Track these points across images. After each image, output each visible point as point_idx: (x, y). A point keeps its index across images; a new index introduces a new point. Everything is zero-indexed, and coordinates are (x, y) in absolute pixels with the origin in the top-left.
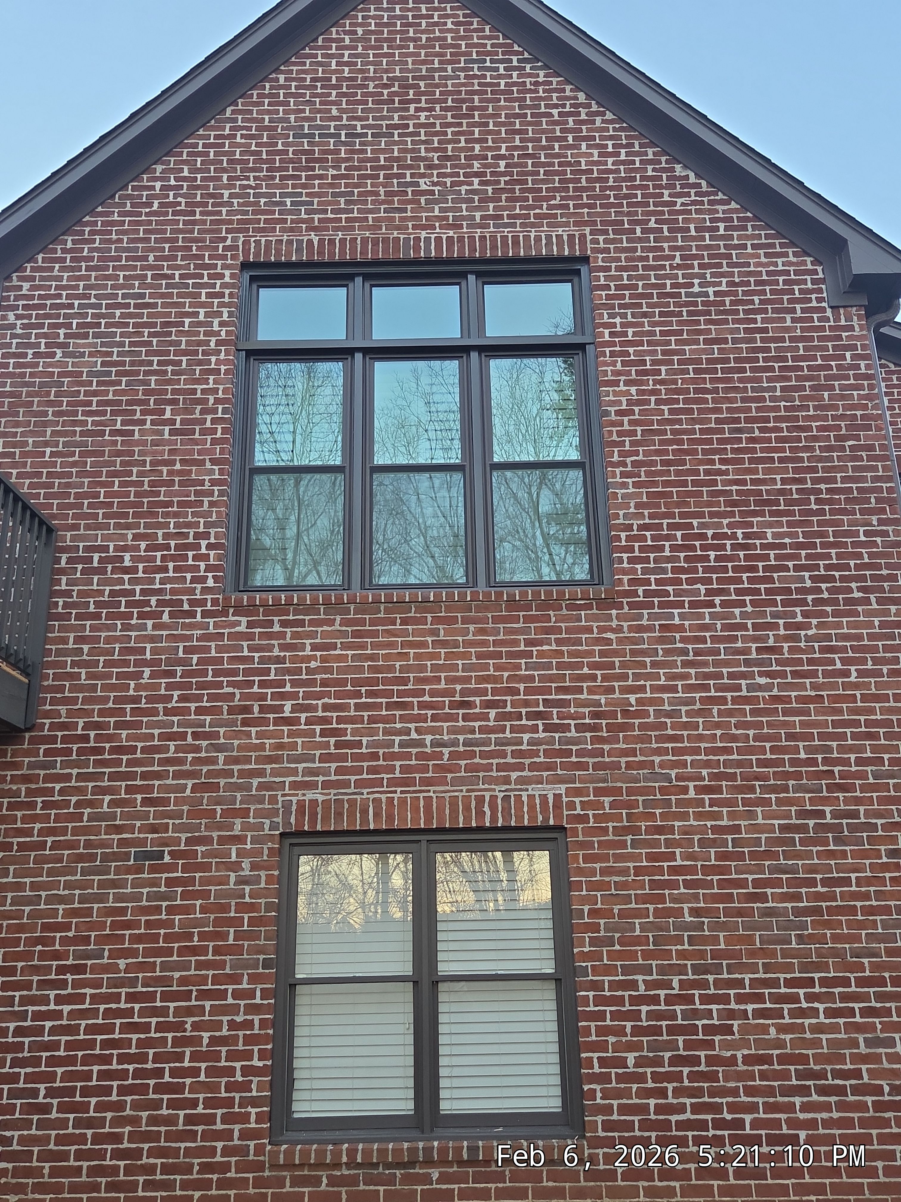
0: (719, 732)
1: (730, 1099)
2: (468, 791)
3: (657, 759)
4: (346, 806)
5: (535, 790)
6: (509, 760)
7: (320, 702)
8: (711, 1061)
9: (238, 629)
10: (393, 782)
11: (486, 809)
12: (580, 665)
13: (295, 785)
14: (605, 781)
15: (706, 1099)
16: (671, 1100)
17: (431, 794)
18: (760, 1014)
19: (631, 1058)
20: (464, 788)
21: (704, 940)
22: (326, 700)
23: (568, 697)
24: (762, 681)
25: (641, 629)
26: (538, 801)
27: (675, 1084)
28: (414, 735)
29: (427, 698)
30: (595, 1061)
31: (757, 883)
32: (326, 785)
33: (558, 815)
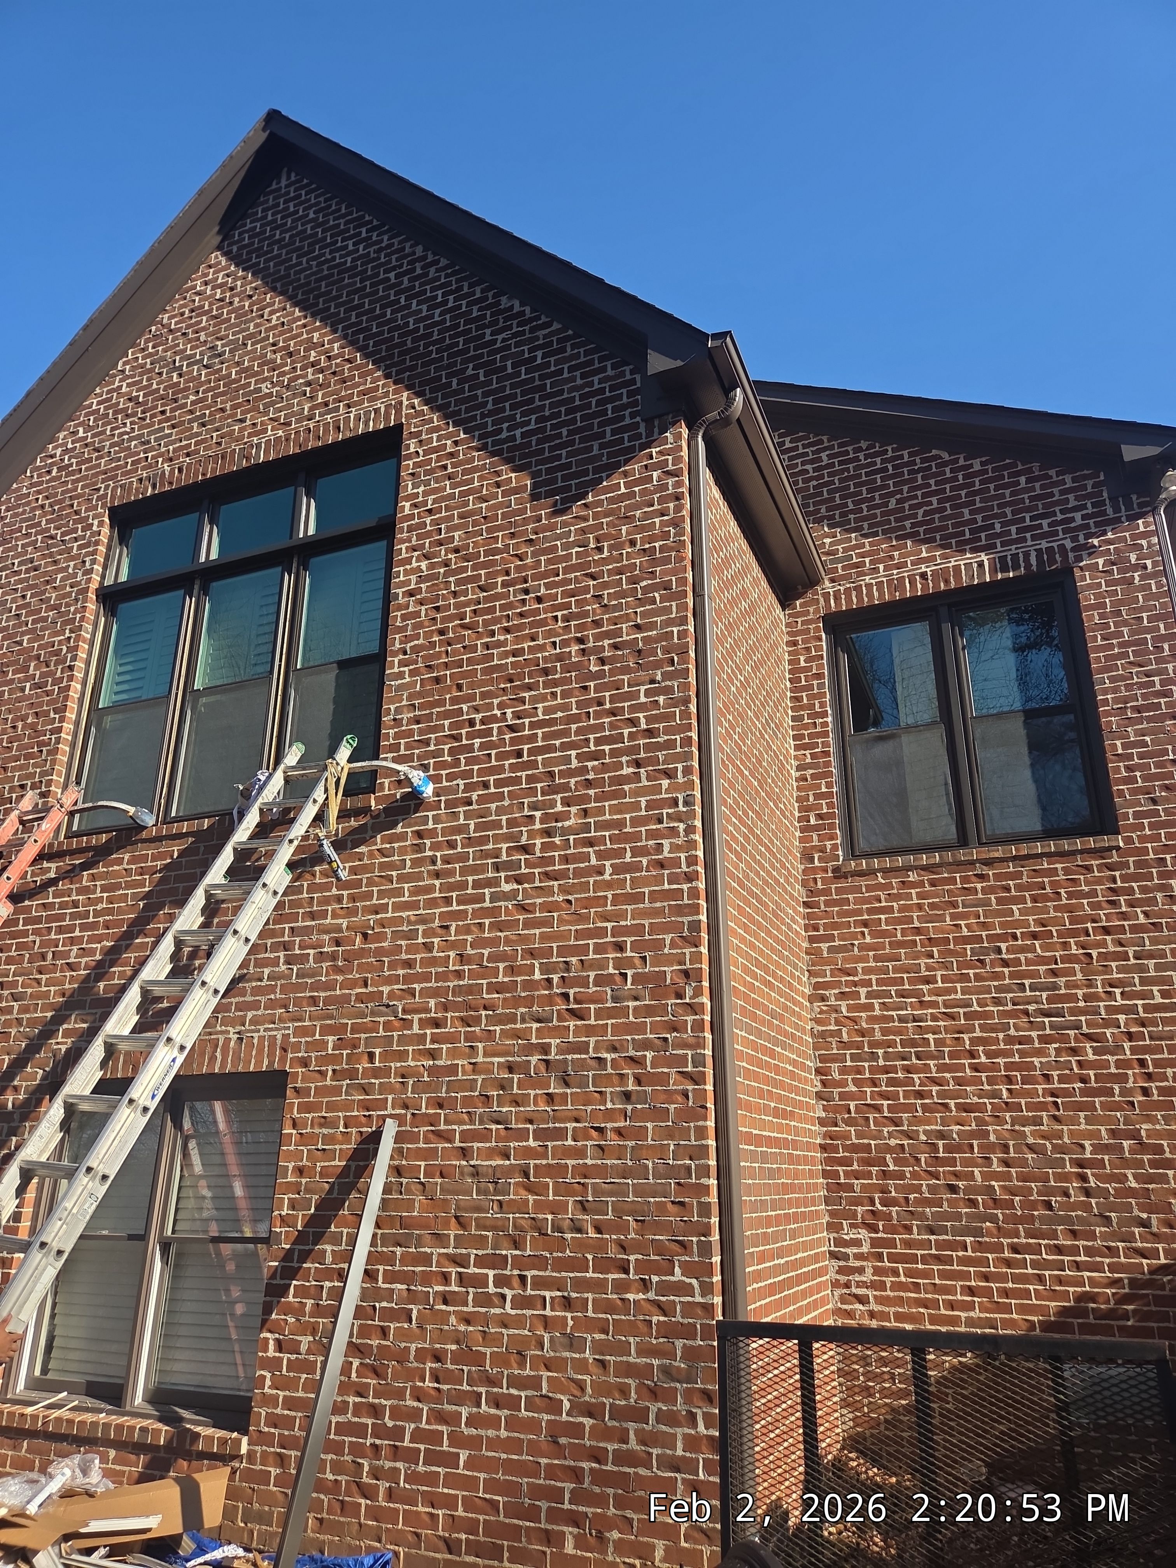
0: (453, 954)
1: (395, 1402)
3: (386, 989)
5: (266, 1030)
7: (99, 946)
8: (383, 1352)
12: (328, 887)
13: (67, 1033)
14: (333, 1017)
15: (370, 1399)
18: (441, 1298)
19: (305, 1342)
23: (312, 923)
24: (506, 887)
25: (393, 838)
26: (267, 1043)
30: (271, 1343)
33: (283, 1059)
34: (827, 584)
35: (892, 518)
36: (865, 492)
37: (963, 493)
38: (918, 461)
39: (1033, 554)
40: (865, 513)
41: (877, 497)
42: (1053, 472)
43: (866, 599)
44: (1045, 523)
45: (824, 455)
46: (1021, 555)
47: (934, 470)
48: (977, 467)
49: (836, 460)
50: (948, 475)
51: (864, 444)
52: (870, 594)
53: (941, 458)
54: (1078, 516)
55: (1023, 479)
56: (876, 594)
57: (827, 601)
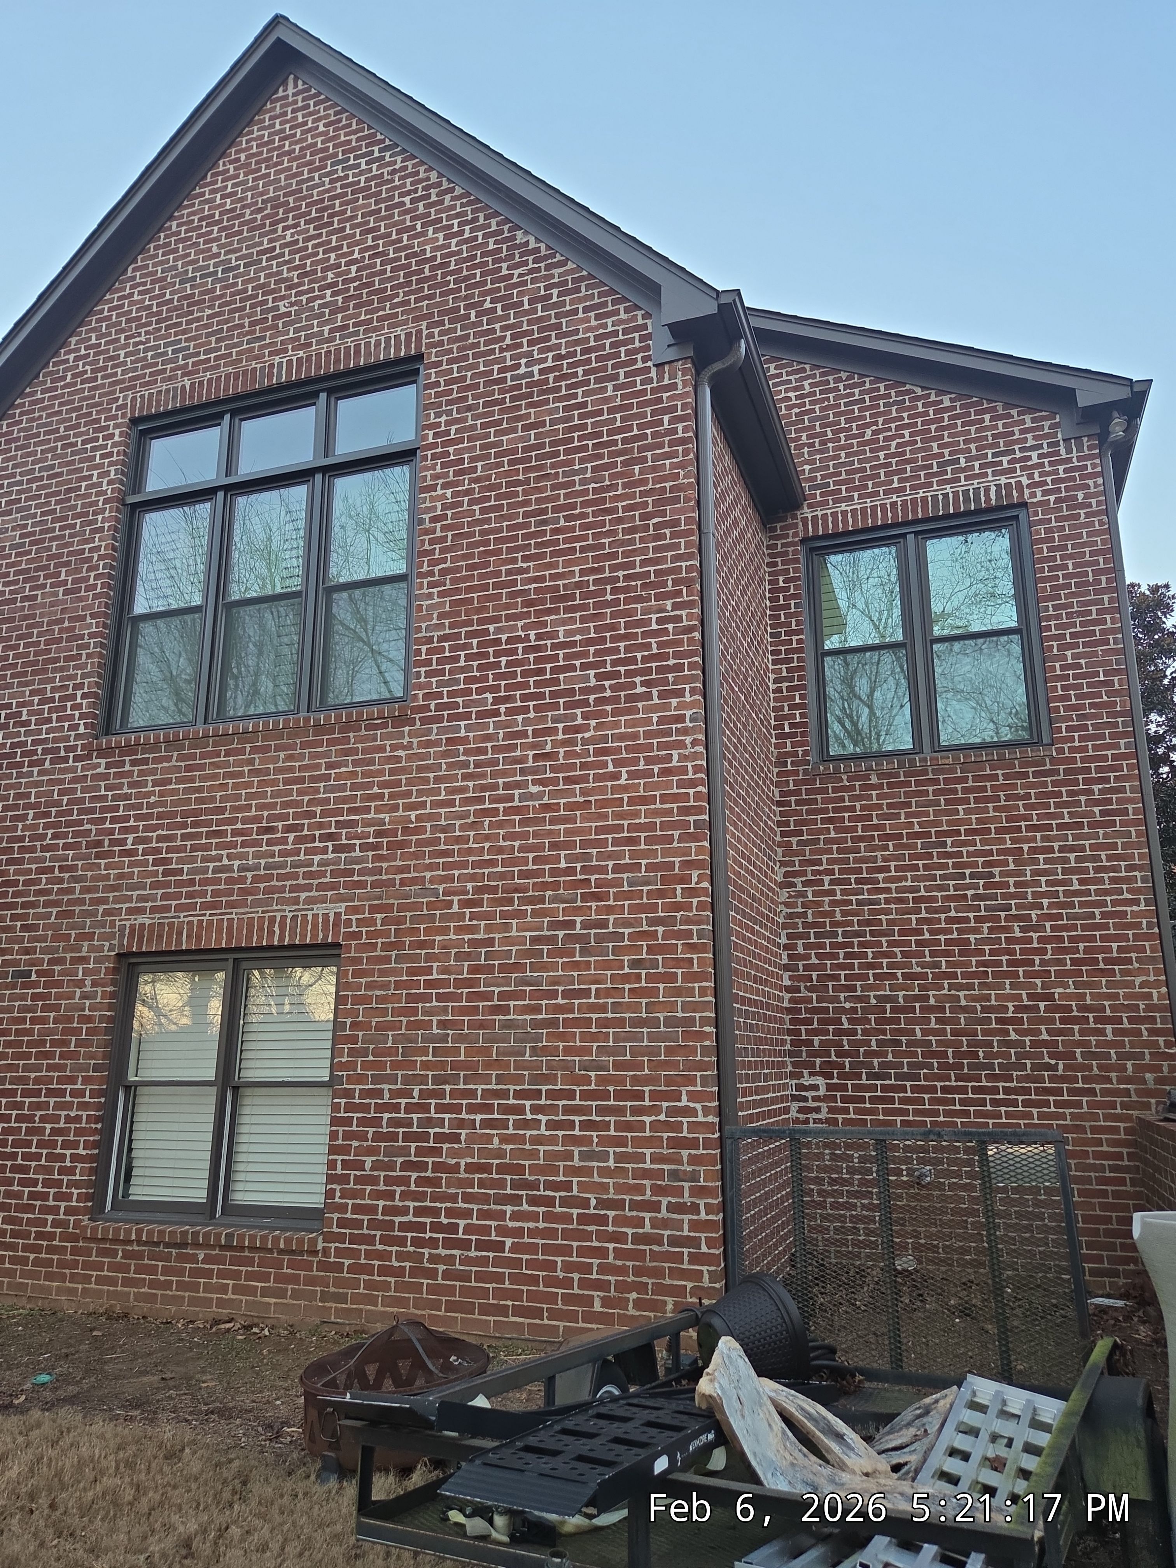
0: (487, 845)
1: (449, 1205)
2: (263, 912)
3: (428, 875)
4: (167, 929)
5: (319, 909)
6: (301, 881)
7: (155, 834)
8: (437, 1167)
9: (98, 770)
10: (205, 906)
11: (277, 929)
12: (370, 786)
13: (130, 911)
14: (380, 898)
15: (428, 1204)
16: (397, 1203)
17: (233, 916)
18: (486, 1124)
19: (369, 1161)
20: (260, 910)
21: (447, 1052)
22: (160, 832)
23: (357, 817)
24: (534, 789)
25: (429, 744)
26: (320, 920)
27: (403, 1188)
28: (225, 862)
29: (239, 826)
30: (339, 1163)
31: (502, 996)
32: (154, 910)
33: (336, 934)
34: (806, 509)
35: (867, 448)
36: (843, 422)
37: (933, 427)
38: (893, 394)
39: (993, 489)
40: (843, 442)
41: (854, 427)
42: (1014, 412)
43: (841, 525)
44: (1005, 460)
45: (806, 384)
46: (982, 489)
47: (907, 403)
48: (947, 403)
49: (817, 389)
50: (920, 409)
51: (844, 375)
52: (845, 521)
53: (914, 392)
54: (1034, 455)
55: (987, 417)
56: (850, 520)
57: (805, 526)
